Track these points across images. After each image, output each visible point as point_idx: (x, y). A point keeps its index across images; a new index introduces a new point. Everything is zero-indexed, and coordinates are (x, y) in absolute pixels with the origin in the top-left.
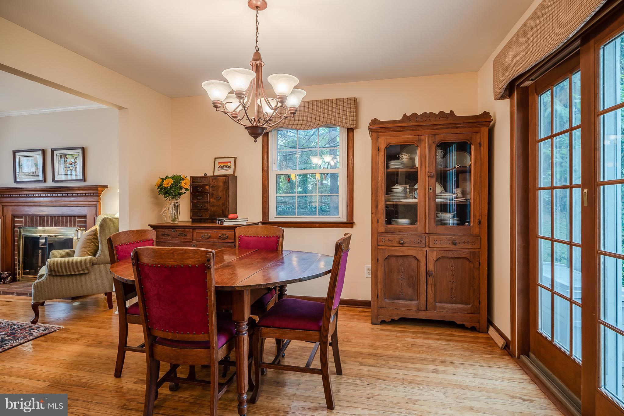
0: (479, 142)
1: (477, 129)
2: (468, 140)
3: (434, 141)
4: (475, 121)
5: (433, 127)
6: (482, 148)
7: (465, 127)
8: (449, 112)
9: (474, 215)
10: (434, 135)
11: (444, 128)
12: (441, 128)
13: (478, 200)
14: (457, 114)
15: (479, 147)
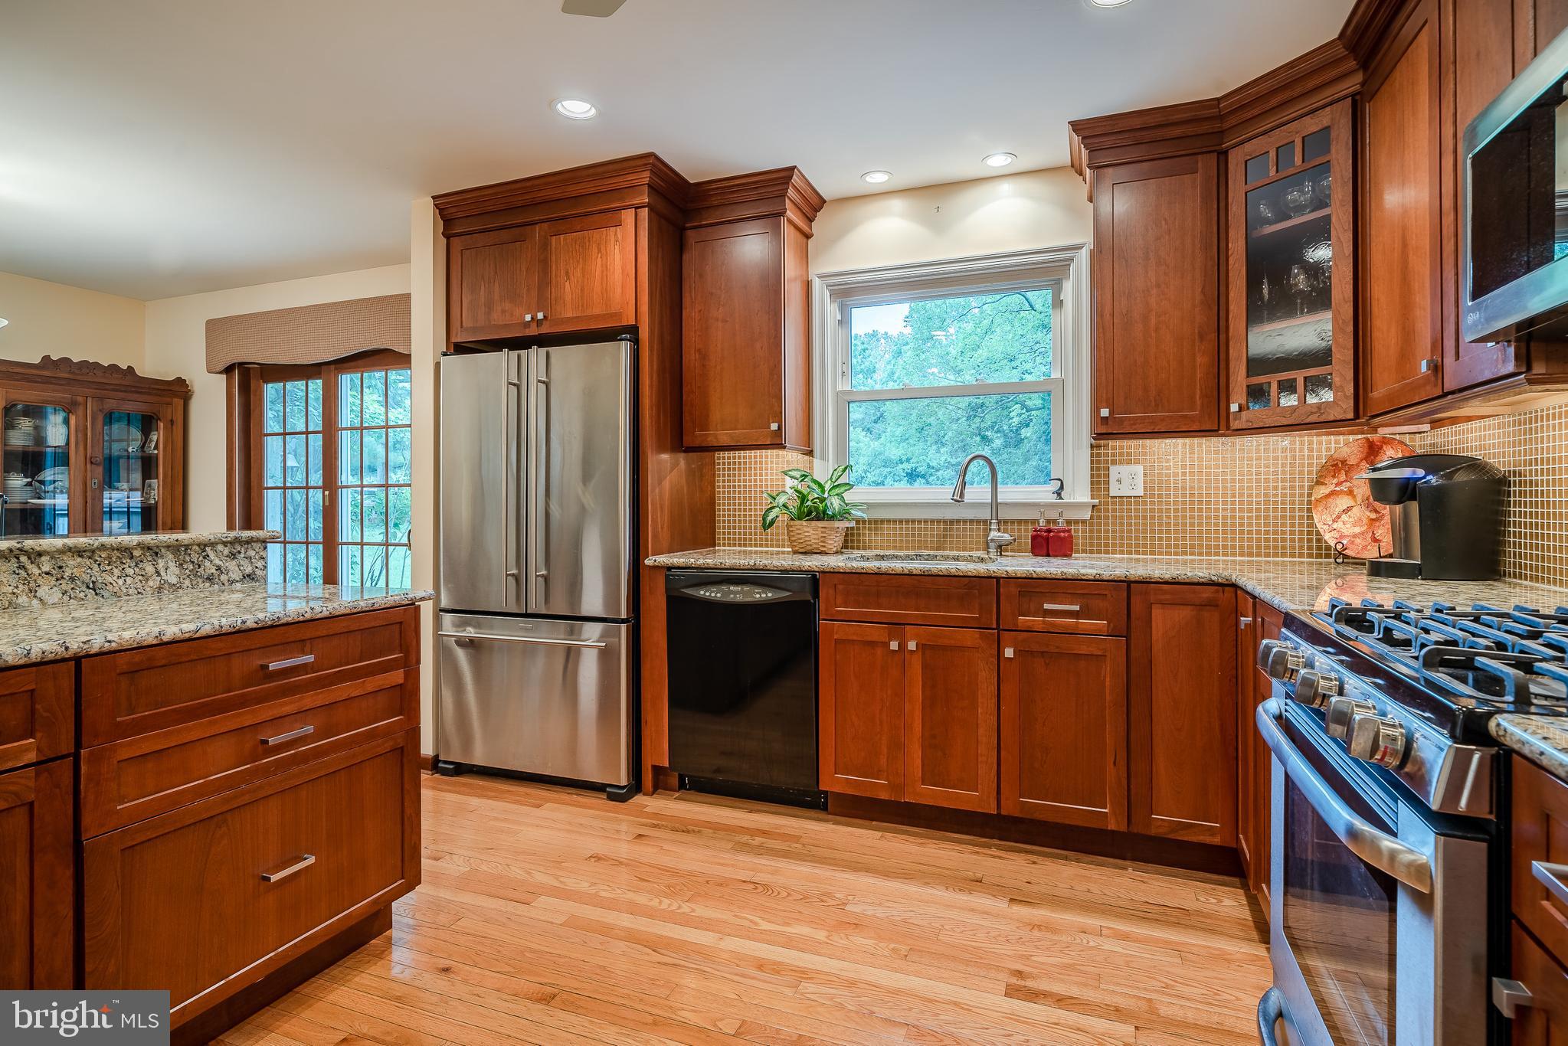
0: (170, 418)
1: (169, 399)
2: (154, 413)
3: (101, 408)
4: (166, 388)
5: (101, 386)
6: (174, 427)
7: (149, 394)
8: (126, 368)
9: (163, 523)
10: (101, 399)
11: (117, 391)
12: (113, 390)
13: (169, 501)
14: (138, 373)
15: (170, 426)
